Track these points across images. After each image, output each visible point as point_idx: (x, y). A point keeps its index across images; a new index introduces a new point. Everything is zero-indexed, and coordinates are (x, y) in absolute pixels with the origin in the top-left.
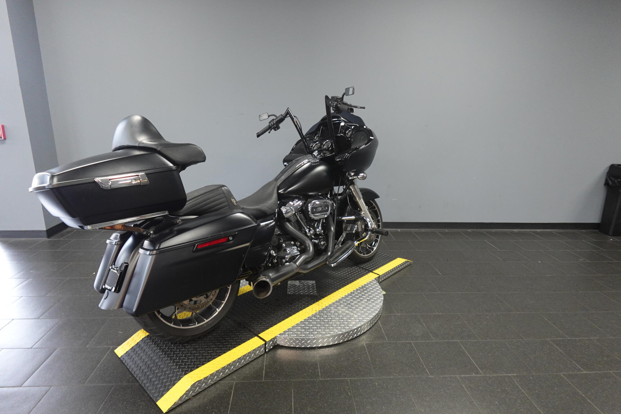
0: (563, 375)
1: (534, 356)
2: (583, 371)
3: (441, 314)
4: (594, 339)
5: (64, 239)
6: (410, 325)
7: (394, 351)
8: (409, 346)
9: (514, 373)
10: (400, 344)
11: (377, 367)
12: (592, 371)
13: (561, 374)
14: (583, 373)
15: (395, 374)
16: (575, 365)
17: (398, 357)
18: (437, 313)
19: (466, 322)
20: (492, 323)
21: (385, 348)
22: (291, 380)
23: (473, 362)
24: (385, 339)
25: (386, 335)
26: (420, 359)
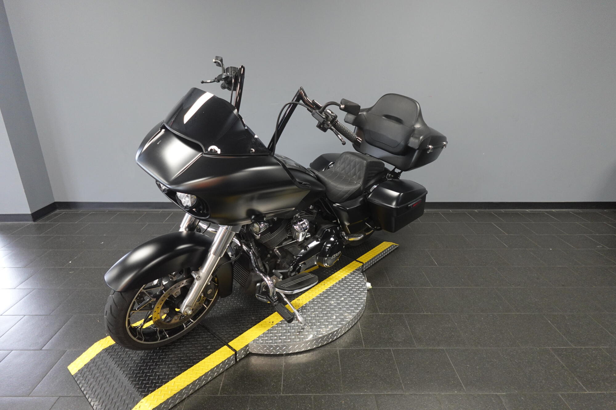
0: (562, 395)
1: (530, 370)
2: (586, 390)
3: (430, 313)
4: (604, 348)
5: (49, 222)
6: (392, 327)
7: (370, 360)
8: (387, 354)
9: (504, 393)
10: (377, 351)
11: (347, 381)
12: (597, 390)
13: (559, 394)
14: (585, 393)
15: (366, 390)
16: (577, 382)
17: (373, 368)
18: (425, 313)
19: (456, 324)
20: (486, 326)
21: (360, 357)
22: (249, 395)
23: (457, 376)
24: (362, 344)
25: (364, 340)
26: (397, 371)
